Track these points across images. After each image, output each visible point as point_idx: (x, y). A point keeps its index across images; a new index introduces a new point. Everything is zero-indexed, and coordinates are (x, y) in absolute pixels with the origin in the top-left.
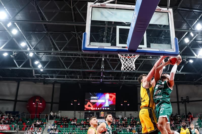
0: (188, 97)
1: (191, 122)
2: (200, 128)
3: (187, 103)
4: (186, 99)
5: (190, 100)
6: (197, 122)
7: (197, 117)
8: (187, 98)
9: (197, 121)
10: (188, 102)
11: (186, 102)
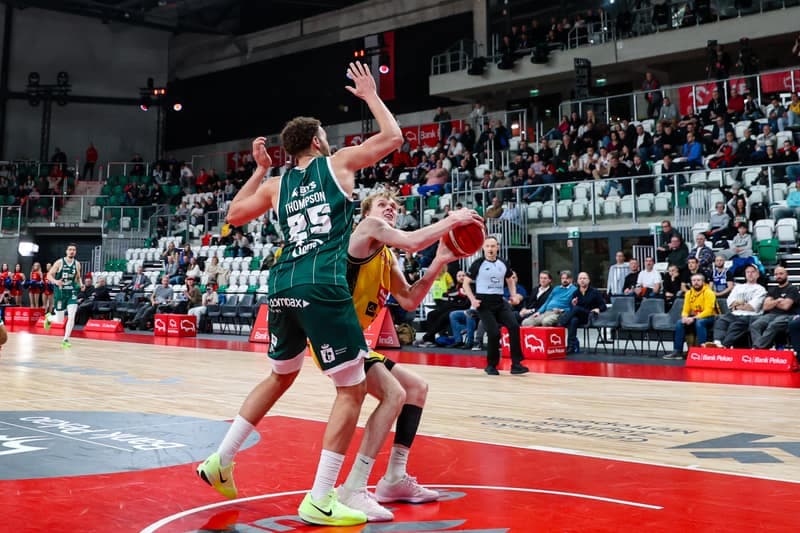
0: (66, 75)
1: (68, 198)
2: (110, 231)
3: (54, 105)
4: (55, 82)
5: (76, 89)
6: (98, 202)
7: (100, 179)
8: (59, 81)
9: (98, 199)
10: (65, 99)
11: (54, 98)
